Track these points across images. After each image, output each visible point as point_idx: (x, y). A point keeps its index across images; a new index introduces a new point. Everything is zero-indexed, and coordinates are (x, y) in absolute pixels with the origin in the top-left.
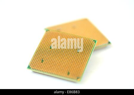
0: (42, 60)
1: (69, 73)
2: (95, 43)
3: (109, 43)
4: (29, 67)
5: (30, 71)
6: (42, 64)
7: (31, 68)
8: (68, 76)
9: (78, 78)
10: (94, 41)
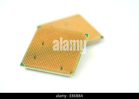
0: (35, 56)
1: (62, 68)
2: (87, 36)
3: (102, 37)
4: (22, 64)
5: (23, 68)
6: (35, 61)
7: (24, 66)
8: (61, 71)
9: (71, 73)
10: (86, 35)
